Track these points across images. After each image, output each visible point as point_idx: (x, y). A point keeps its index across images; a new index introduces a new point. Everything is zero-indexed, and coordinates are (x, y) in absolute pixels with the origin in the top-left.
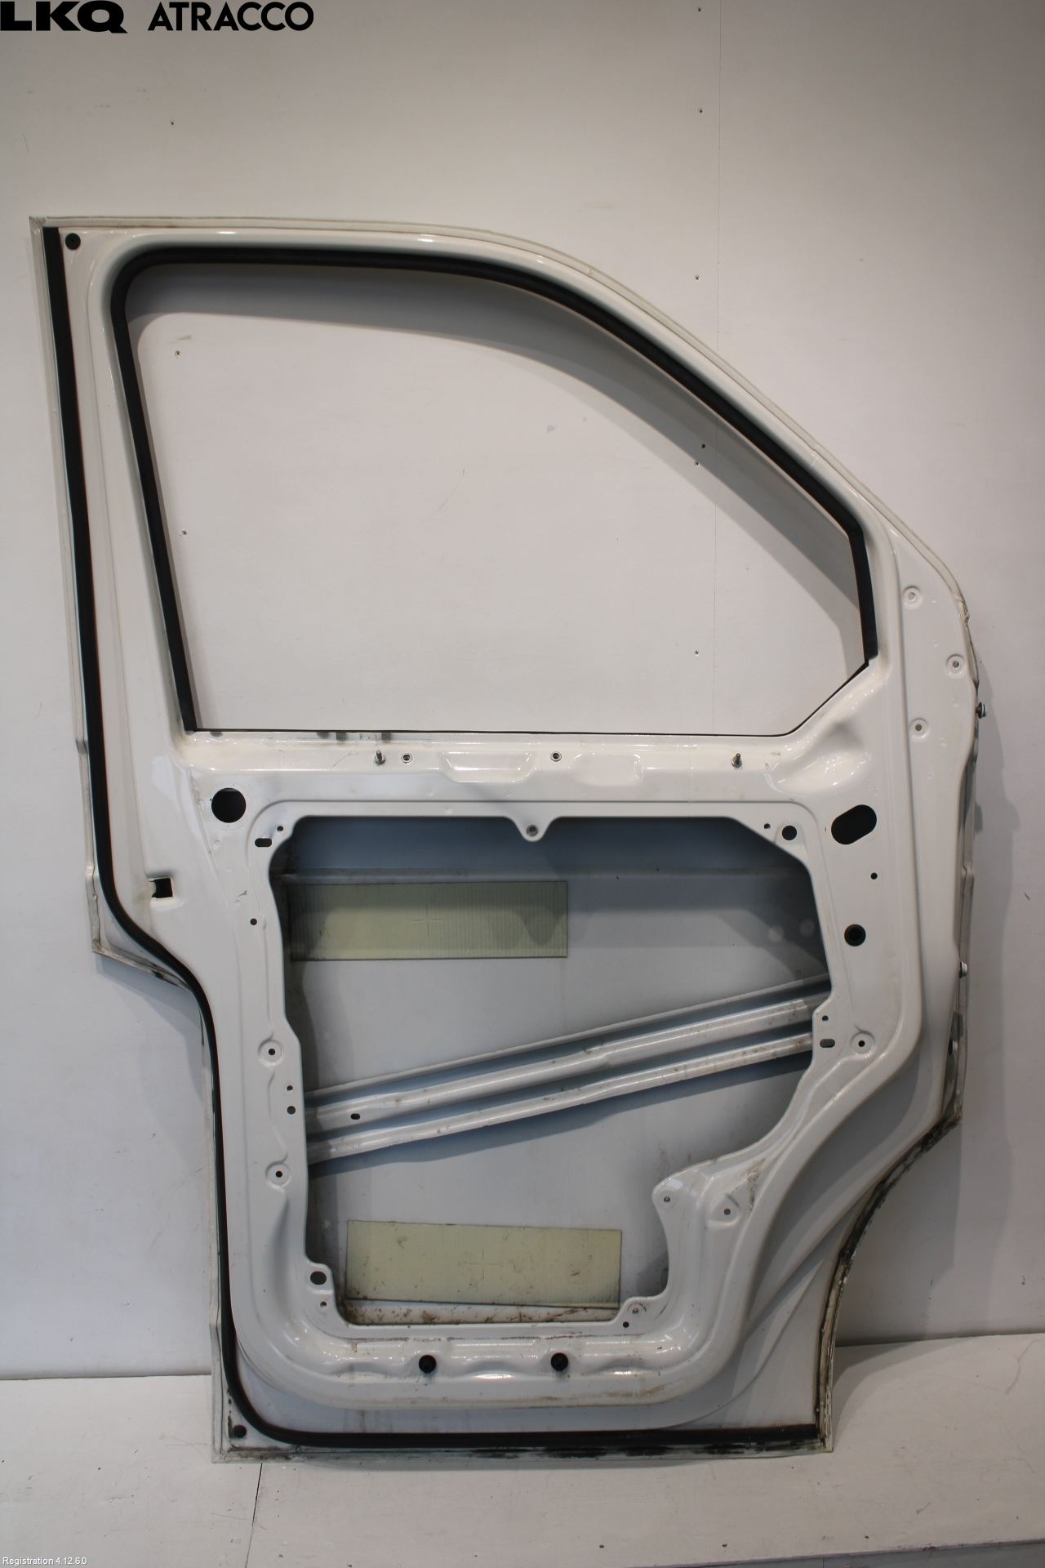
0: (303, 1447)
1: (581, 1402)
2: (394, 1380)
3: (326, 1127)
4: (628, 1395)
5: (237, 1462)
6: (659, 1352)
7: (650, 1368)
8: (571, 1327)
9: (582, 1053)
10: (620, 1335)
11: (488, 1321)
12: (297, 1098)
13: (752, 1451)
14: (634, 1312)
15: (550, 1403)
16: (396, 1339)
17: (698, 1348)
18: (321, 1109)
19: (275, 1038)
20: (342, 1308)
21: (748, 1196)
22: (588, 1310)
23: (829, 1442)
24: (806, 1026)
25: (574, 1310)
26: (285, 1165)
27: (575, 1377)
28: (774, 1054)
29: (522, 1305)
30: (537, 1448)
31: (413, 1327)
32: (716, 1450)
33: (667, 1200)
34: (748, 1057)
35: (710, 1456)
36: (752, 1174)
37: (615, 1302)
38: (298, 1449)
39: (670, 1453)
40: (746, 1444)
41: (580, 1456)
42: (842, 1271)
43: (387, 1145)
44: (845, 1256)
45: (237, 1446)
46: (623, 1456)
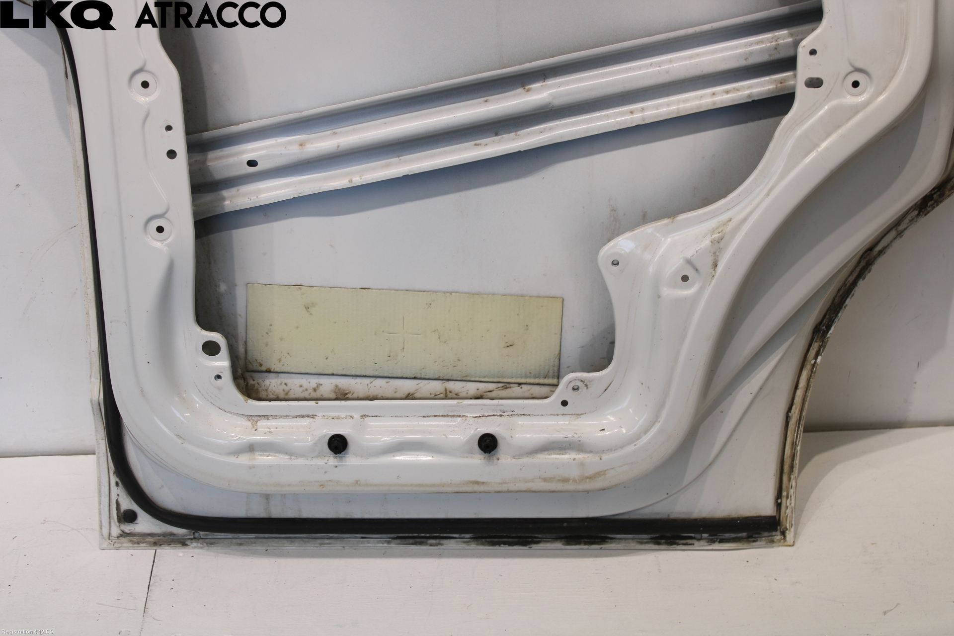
0: (201, 533)
1: (512, 487)
2: (300, 461)
3: (218, 175)
4: (565, 480)
5: (128, 548)
6: (602, 433)
7: (591, 452)
8: (502, 405)
9: (520, 90)
10: (558, 415)
11: (409, 397)
12: (178, 140)
13: (702, 542)
14: (574, 389)
15: (477, 488)
16: (303, 416)
17: (646, 432)
18: (211, 155)
19: (147, 68)
20: (241, 382)
21: (709, 261)
22: (523, 386)
23: (790, 536)
24: (789, 63)
25: (507, 386)
26: (166, 218)
27: (504, 458)
28: (749, 96)
29: (448, 380)
30: (463, 535)
31: (321, 403)
32: (663, 541)
33: (615, 263)
34: (717, 99)
35: (657, 547)
36: (717, 235)
37: (553, 377)
38: (197, 535)
39: (611, 543)
40: (698, 536)
41: (511, 544)
42: (815, 350)
43: (291, 198)
44: (820, 331)
45: (127, 531)
46: (558, 545)
